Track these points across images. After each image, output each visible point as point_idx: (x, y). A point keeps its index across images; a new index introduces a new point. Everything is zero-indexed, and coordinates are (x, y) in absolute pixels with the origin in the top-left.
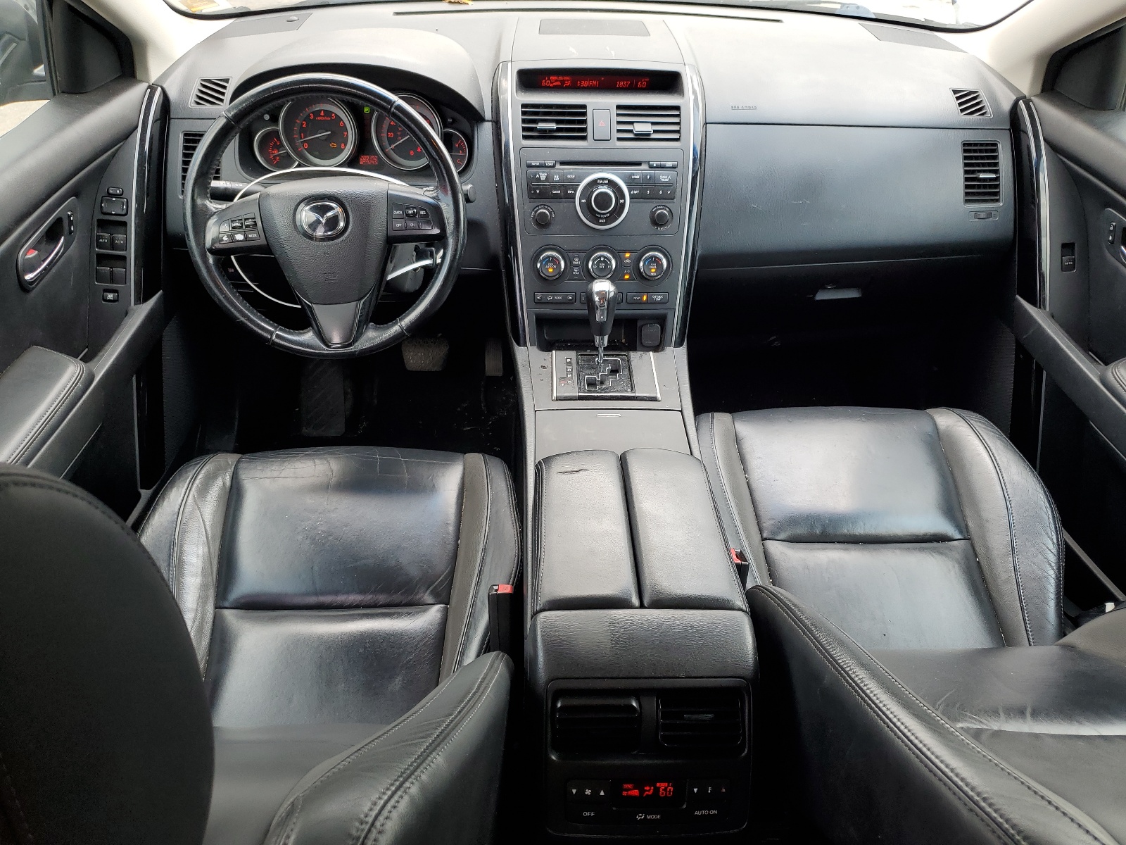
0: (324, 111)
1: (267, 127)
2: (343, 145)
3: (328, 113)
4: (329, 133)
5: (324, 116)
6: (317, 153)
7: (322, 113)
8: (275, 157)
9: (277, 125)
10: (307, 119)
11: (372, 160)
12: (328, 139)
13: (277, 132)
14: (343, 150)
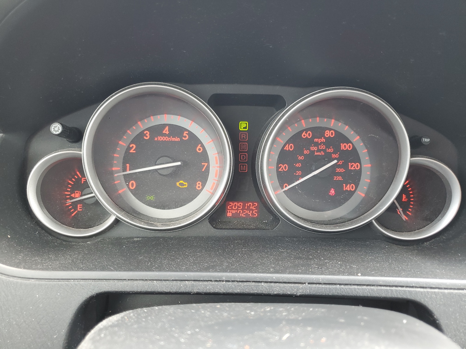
0: (170, 125)
1: (56, 150)
2: (199, 184)
3: (177, 130)
4: (179, 163)
5: (169, 136)
6: (152, 198)
7: (166, 131)
8: (75, 204)
9: (80, 148)
10: (139, 139)
11: (249, 208)
12: (175, 173)
13: (78, 161)
14: (197, 193)
